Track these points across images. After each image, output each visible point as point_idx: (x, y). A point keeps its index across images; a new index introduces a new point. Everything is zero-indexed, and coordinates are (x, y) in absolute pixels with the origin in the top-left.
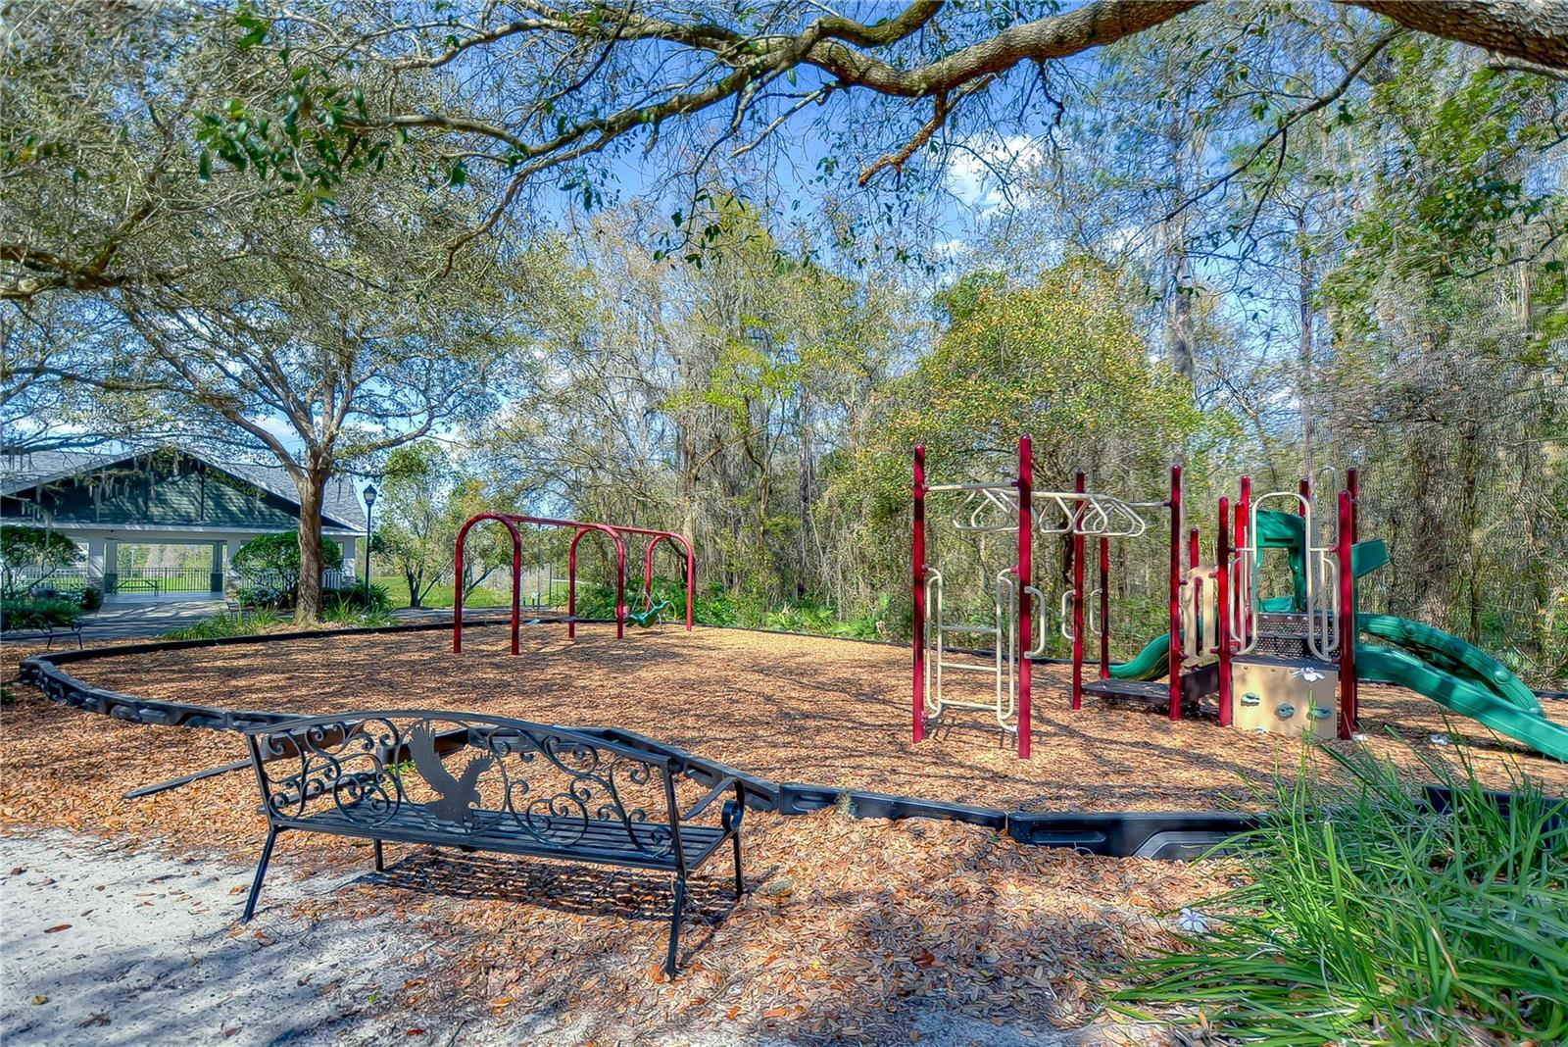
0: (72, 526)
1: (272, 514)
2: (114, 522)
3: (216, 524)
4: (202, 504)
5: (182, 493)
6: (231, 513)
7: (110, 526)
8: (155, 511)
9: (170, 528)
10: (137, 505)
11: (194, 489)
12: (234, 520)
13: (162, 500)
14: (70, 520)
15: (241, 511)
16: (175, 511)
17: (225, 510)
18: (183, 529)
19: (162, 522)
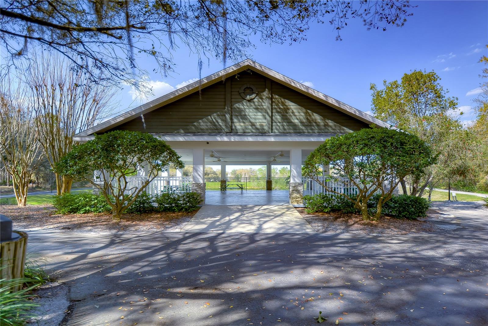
0: (181, 139)
1: (326, 125)
2: (210, 134)
3: (284, 134)
4: (271, 117)
5: (257, 109)
6: (294, 126)
7: (206, 138)
8: (239, 125)
9: (250, 139)
10: (225, 121)
11: (266, 104)
12: (298, 132)
13: (244, 118)
14: (179, 134)
15: (302, 122)
16: (253, 125)
17: (290, 123)
18: (260, 139)
19: (244, 133)
